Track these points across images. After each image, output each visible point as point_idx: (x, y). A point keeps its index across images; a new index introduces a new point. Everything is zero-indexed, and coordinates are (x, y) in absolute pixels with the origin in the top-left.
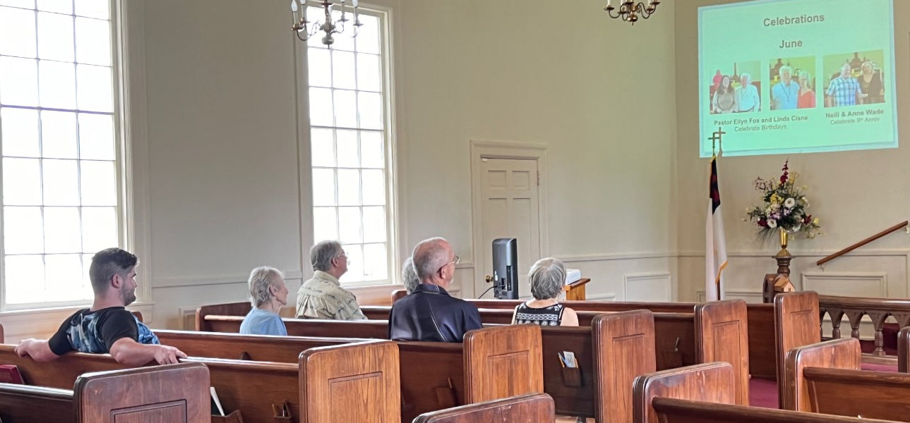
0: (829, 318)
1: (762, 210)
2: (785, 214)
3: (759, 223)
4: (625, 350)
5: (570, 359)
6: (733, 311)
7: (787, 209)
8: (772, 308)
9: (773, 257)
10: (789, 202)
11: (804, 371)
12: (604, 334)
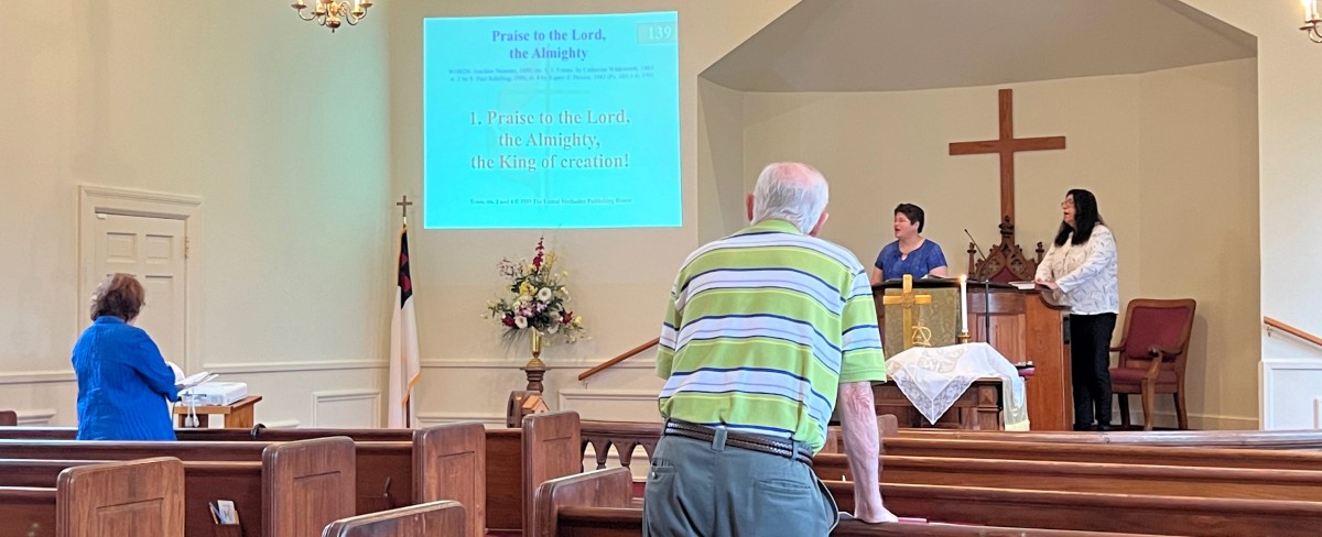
0: (594, 453)
1: (508, 303)
2: (539, 310)
3: (504, 321)
4: (310, 496)
5: (227, 511)
6: (467, 438)
7: (541, 302)
8: (517, 436)
9: (521, 369)
10: (544, 294)
11: (559, 514)
12: (282, 472)
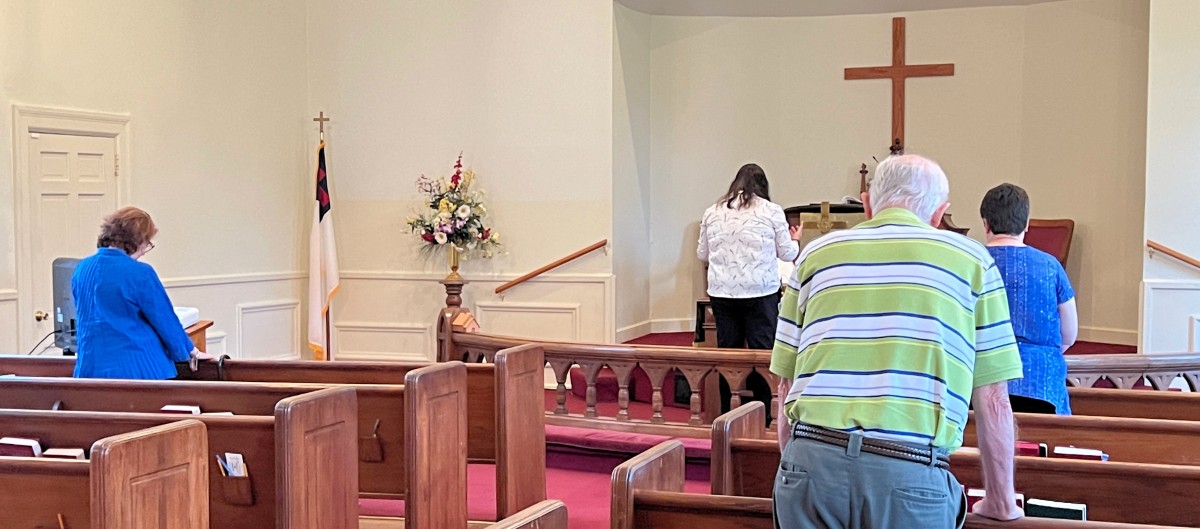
1: (426, 218)
2: (458, 226)
3: (424, 237)
4: (319, 449)
5: (235, 464)
6: (452, 380)
7: (460, 219)
10: (463, 211)
11: (635, 500)
12: (294, 427)
